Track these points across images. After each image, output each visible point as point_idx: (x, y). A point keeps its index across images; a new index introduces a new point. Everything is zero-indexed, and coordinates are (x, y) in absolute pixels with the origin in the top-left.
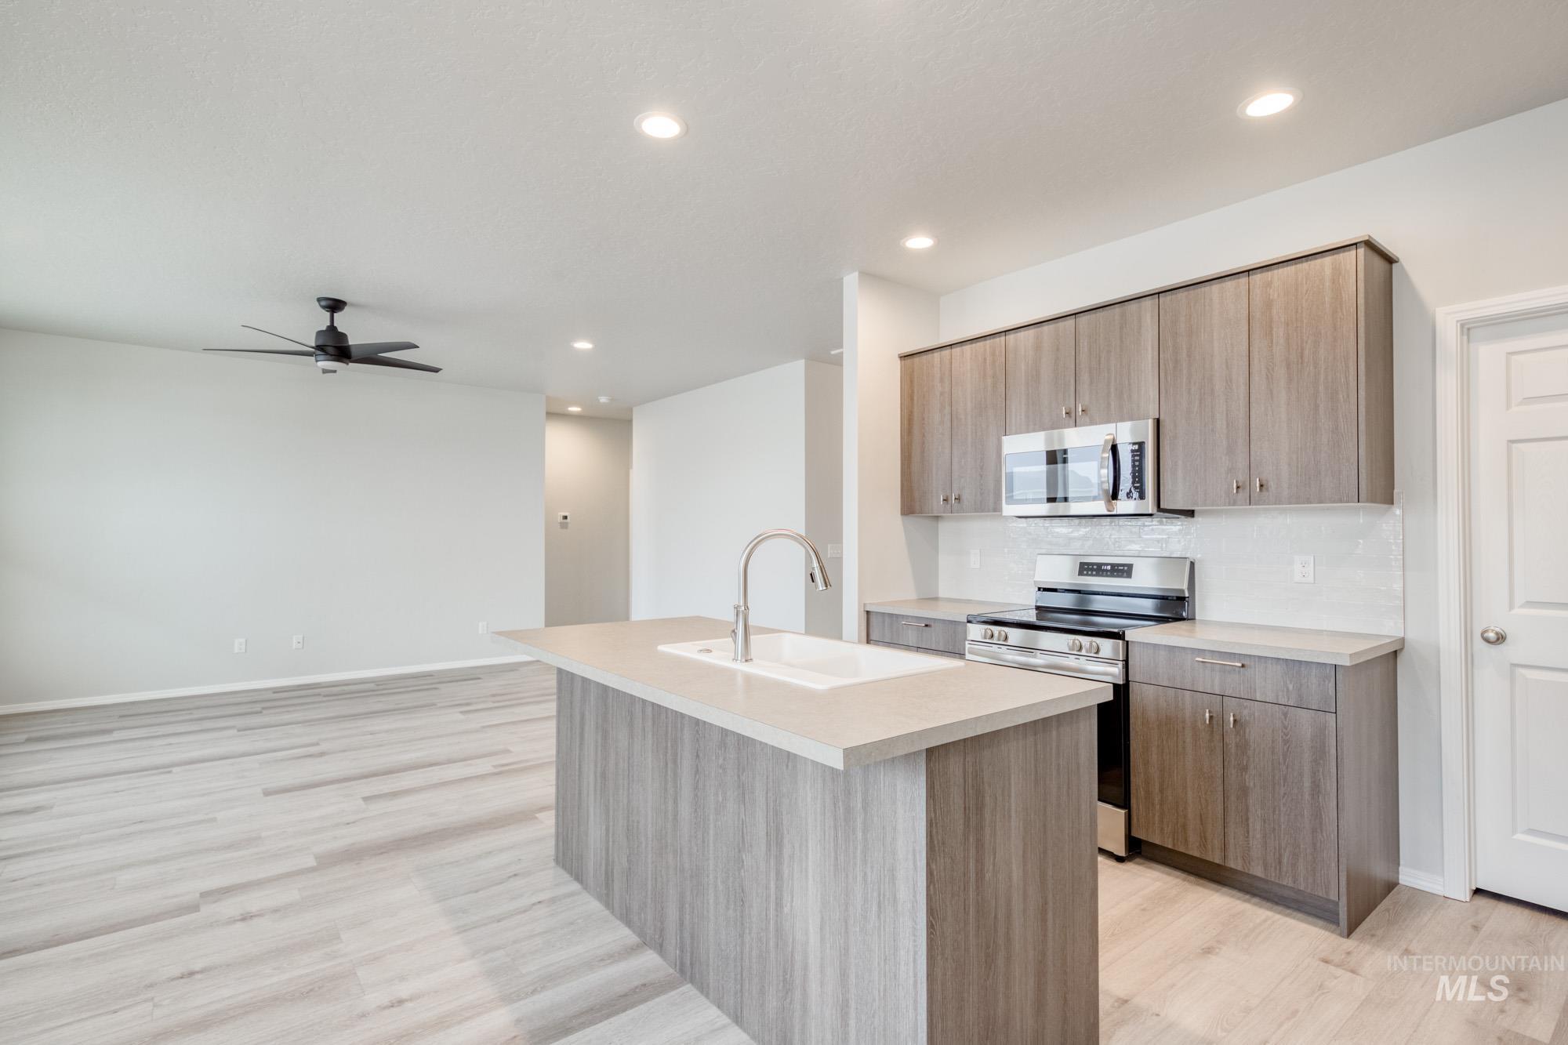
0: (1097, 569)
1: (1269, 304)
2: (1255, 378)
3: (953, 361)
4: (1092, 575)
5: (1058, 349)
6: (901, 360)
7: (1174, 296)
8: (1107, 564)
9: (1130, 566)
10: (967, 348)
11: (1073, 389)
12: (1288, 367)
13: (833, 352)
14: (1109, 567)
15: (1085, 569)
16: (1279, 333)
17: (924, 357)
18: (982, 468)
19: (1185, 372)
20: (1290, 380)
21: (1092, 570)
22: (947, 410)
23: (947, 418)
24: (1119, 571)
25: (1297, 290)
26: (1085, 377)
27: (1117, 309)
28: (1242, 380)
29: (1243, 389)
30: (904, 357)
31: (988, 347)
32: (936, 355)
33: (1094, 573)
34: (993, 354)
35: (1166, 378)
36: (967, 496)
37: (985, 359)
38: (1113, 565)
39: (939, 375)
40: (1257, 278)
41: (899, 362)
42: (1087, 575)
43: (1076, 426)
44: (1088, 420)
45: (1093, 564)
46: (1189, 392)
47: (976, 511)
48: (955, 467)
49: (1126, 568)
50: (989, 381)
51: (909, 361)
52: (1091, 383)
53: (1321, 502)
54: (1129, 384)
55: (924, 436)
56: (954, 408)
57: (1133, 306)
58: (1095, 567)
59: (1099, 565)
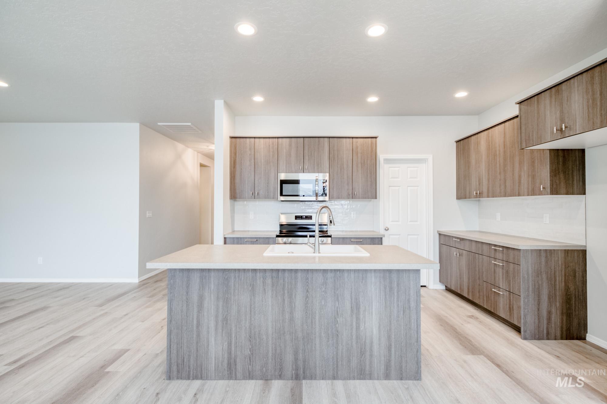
0: (301, 217)
1: (357, 147)
2: (354, 166)
3: (255, 143)
4: (299, 219)
5: (297, 147)
6: (230, 139)
7: (333, 139)
8: (304, 216)
9: (311, 216)
10: (262, 140)
11: (303, 160)
12: (361, 164)
13: (159, 124)
14: (305, 217)
15: (297, 218)
16: (359, 155)
17: (242, 140)
18: (268, 183)
19: (336, 161)
20: (362, 167)
21: (299, 218)
22: (253, 161)
23: (253, 164)
24: (308, 218)
25: (363, 145)
26: (307, 158)
27: (317, 139)
28: (351, 166)
29: (351, 168)
30: (232, 138)
31: (271, 141)
32: (248, 140)
33: (300, 219)
34: (273, 144)
35: (331, 162)
36: (261, 193)
37: (269, 146)
38: (306, 216)
39: (249, 147)
40: (354, 140)
41: (229, 139)
42: (298, 219)
43: (303, 172)
44: (307, 171)
45: (299, 216)
46: (337, 167)
47: (265, 198)
48: (256, 182)
49: (310, 217)
50: (271, 153)
51: (234, 140)
52: (309, 160)
53: (368, 199)
54: (321, 162)
55: (241, 169)
56: (256, 161)
57: (322, 139)
58: (300, 217)
59: (302, 216)
